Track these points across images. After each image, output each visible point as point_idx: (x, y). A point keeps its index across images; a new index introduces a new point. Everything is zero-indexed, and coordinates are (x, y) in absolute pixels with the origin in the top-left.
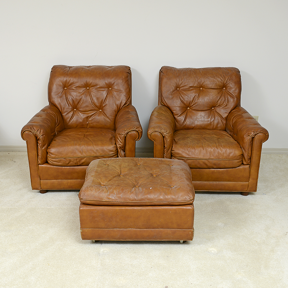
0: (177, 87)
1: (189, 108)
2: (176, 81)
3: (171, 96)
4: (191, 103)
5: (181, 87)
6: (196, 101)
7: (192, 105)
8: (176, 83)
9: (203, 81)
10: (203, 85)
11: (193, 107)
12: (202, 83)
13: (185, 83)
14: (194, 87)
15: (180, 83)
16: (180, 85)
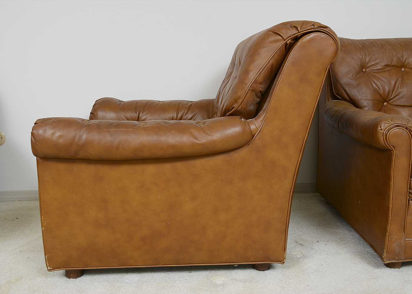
0: (363, 66)
1: (385, 104)
2: (361, 57)
3: (354, 82)
4: (391, 93)
5: (370, 66)
6: (400, 90)
7: (392, 97)
8: (360, 59)
9: (405, 57)
10: (406, 62)
11: (394, 101)
12: (404, 60)
13: (376, 59)
14: (393, 66)
15: (367, 60)
16: (368, 63)
